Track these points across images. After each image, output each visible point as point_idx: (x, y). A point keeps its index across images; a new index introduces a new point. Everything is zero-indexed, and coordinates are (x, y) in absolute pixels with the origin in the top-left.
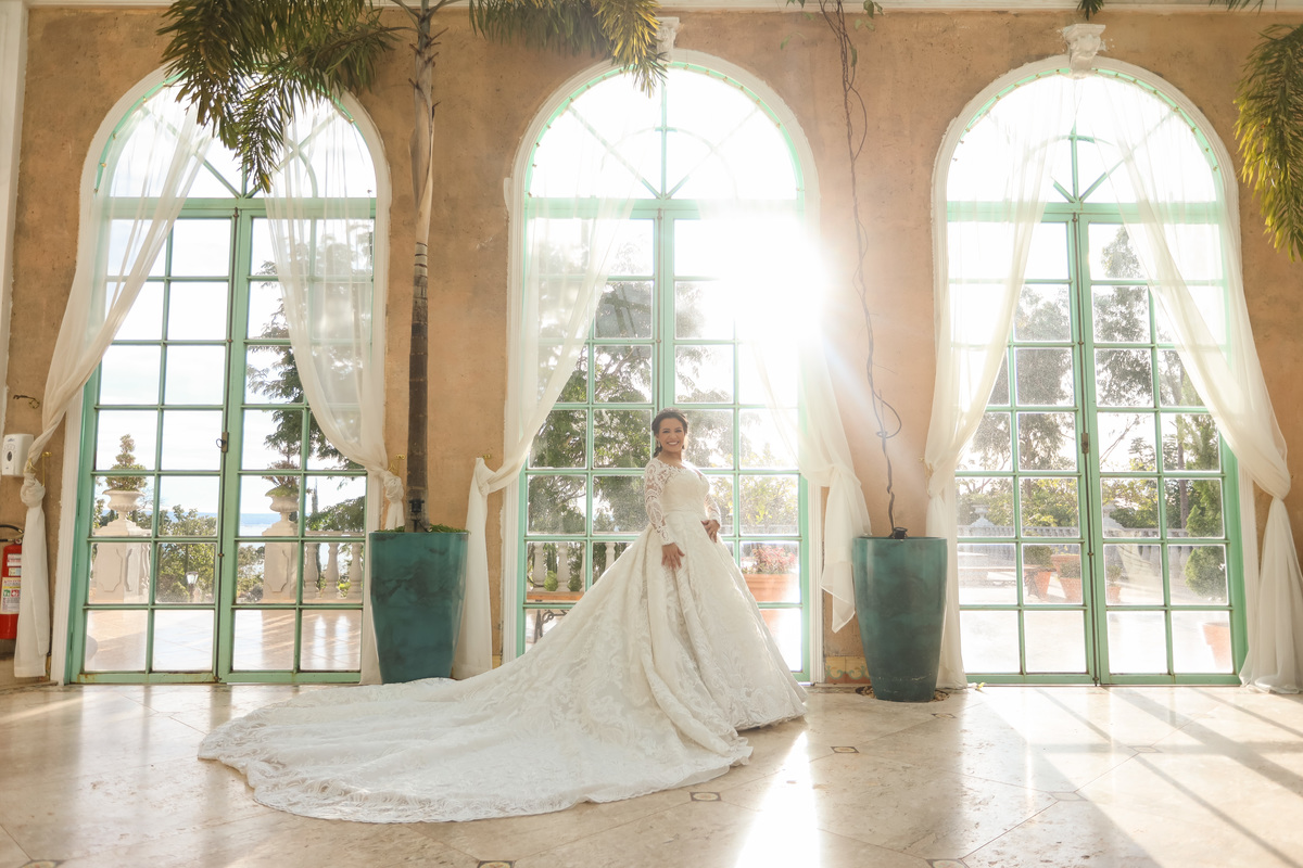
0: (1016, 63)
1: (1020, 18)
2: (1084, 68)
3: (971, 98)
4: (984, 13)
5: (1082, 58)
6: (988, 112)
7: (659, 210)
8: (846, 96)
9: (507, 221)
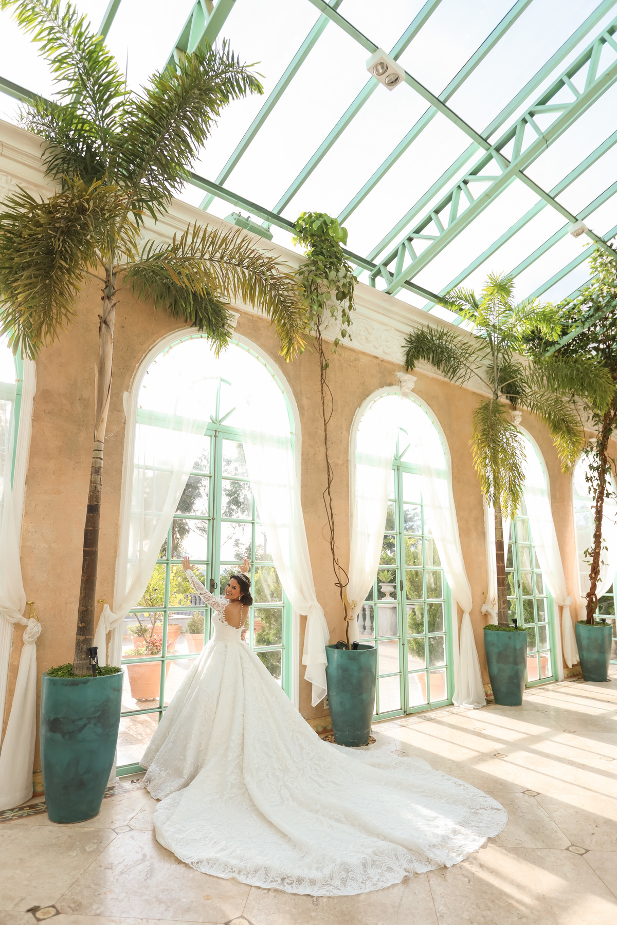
0: (382, 386)
1: (383, 363)
2: (405, 395)
3: (365, 399)
4: (370, 355)
5: (406, 390)
6: (370, 407)
7: (216, 431)
8: (322, 386)
9: (125, 423)
